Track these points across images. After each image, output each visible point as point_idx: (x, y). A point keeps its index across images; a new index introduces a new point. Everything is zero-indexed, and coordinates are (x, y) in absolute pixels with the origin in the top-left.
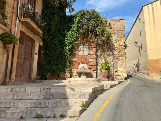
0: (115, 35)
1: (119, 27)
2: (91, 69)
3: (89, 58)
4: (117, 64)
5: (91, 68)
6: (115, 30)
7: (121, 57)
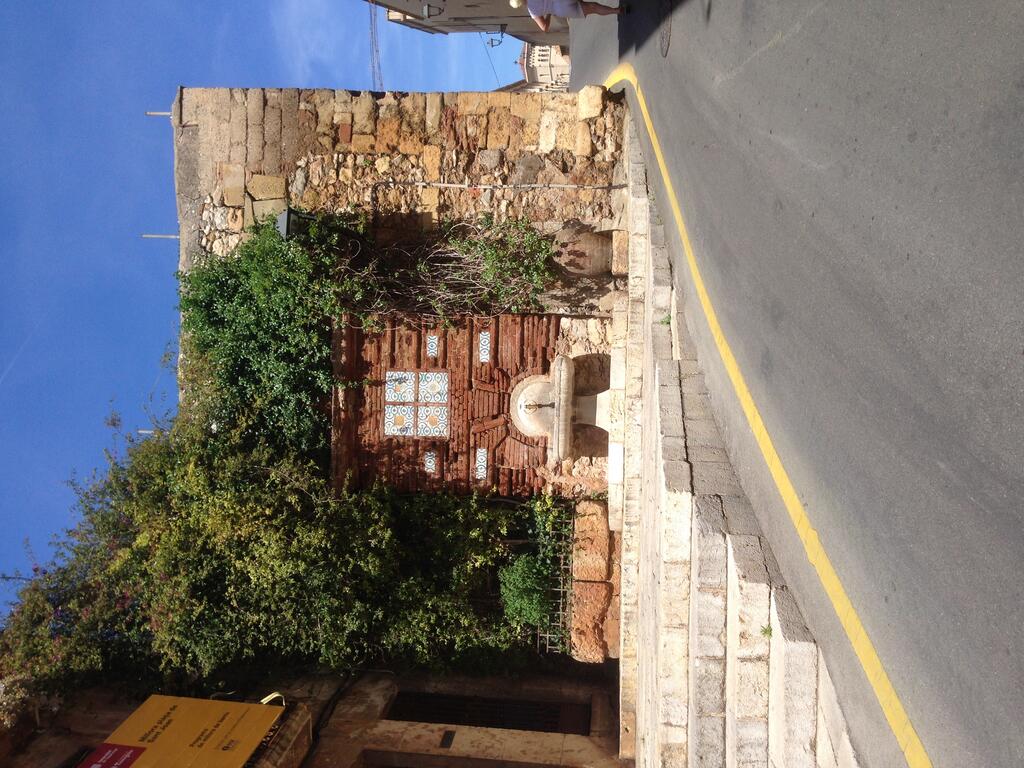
0: (301, 163)
1: (239, 135)
2: (544, 350)
3: (466, 363)
4: (511, 154)
5: (539, 355)
6: (265, 167)
7: (460, 130)
